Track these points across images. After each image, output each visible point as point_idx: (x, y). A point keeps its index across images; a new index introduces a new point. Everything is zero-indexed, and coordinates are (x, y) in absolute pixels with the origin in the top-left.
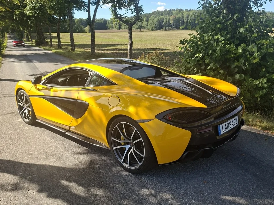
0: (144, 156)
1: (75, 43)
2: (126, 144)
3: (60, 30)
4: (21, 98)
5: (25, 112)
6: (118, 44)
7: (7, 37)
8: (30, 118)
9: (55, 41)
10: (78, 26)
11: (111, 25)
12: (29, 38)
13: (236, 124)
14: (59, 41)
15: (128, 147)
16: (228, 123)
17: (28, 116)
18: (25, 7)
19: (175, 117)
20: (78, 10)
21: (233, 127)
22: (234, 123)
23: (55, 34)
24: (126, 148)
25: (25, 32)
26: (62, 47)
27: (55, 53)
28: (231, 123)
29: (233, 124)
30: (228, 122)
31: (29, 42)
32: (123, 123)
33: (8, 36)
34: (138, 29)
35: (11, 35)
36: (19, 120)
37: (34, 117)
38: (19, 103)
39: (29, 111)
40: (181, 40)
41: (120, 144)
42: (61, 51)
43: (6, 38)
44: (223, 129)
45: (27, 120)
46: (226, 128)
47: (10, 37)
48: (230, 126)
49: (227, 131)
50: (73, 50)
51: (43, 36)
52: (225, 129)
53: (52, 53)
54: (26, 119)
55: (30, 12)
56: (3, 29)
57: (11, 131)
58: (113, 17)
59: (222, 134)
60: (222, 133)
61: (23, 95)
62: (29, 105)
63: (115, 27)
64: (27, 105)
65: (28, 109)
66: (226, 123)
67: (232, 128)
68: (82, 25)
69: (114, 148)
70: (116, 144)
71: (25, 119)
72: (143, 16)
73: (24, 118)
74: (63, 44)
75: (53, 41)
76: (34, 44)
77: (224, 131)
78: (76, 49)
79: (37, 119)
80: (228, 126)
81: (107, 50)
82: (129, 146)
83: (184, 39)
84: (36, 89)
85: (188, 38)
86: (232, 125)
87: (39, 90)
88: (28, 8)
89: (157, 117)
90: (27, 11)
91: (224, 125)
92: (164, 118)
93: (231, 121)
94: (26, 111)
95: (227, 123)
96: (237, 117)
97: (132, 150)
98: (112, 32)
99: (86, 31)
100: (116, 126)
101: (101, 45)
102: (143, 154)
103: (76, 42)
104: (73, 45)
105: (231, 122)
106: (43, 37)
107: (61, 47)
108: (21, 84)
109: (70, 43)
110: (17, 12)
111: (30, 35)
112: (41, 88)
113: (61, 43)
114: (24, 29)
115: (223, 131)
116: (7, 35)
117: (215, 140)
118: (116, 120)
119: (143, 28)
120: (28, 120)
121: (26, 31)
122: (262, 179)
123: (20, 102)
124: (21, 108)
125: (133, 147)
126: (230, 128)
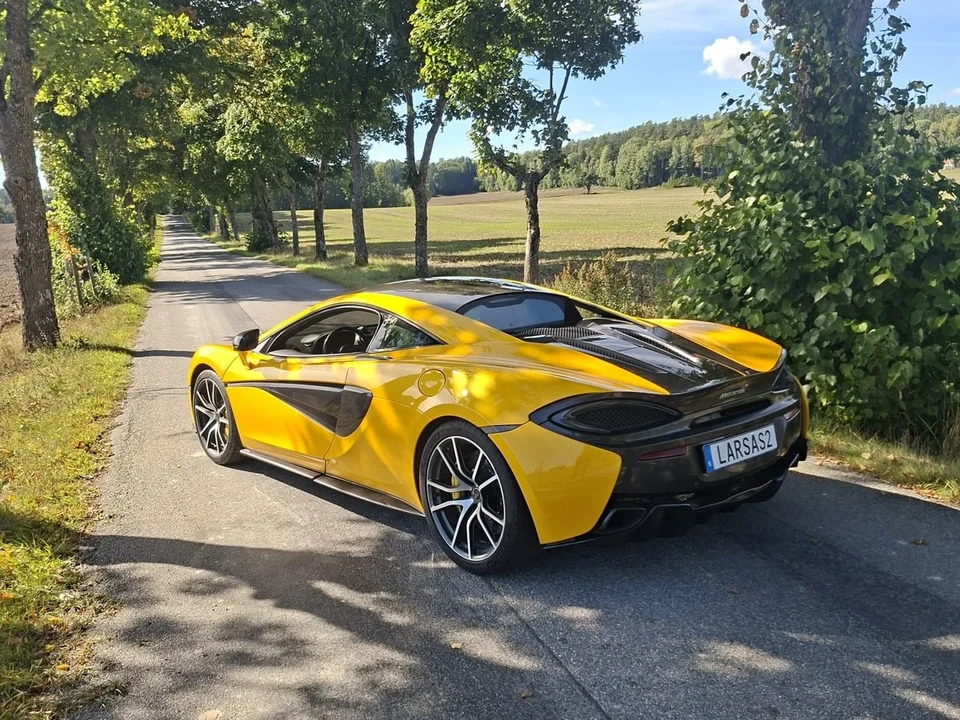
0: (503, 523)
1: (367, 241)
2: (465, 495)
3: (322, 202)
4: (203, 392)
5: (214, 431)
6: (508, 239)
7: (162, 229)
8: (225, 446)
9: (307, 237)
10: (383, 186)
11: (491, 177)
12: (230, 228)
13: (769, 446)
14: (320, 237)
15: (467, 503)
16: (738, 441)
17: (220, 442)
18: (221, 133)
19: (580, 417)
20: (377, 139)
21: (757, 453)
22: (760, 444)
23: (308, 215)
24: (462, 507)
25: (215, 211)
26: (328, 256)
27: (307, 271)
28: (749, 443)
29: (756, 447)
30: (740, 438)
31: (228, 243)
32: (453, 438)
33: (165, 224)
34: (580, 186)
35: (174, 222)
36: (194, 455)
37: (236, 442)
38: (197, 407)
39: (223, 426)
40: (672, 222)
41: (449, 497)
42: (322, 266)
43: (158, 232)
44: (722, 455)
45: (216, 454)
46: (732, 455)
47: (171, 228)
48: (743, 449)
49: (732, 461)
50: (362, 261)
51: (271, 221)
52: (729, 455)
53: (297, 274)
54: (215, 449)
55: (233, 151)
56: (149, 204)
57: (175, 481)
58: (479, 158)
59: (716, 468)
60: (717, 466)
61: (210, 384)
62: (224, 410)
63: (505, 183)
64: (219, 410)
65: (222, 420)
66: (731, 441)
67: (751, 455)
68: (396, 181)
69: (433, 508)
70: (439, 499)
71: (211, 451)
72: (598, 143)
73: (210, 446)
74: (331, 244)
75: (303, 237)
76: (244, 248)
77: (726, 461)
78: (370, 260)
79: (244, 448)
80: (738, 450)
81: (470, 258)
82: (471, 501)
83: (681, 219)
84: (244, 364)
85: (695, 214)
86: (754, 447)
87: (251, 366)
88: (228, 137)
89: (532, 417)
90: (226, 148)
91: (723, 445)
92: (549, 419)
93: (749, 435)
94: (216, 427)
95: (735, 442)
96: (771, 428)
97: (476, 512)
98: (494, 201)
99: (407, 200)
100: (438, 447)
101: (452, 242)
102: (501, 519)
103: (371, 237)
104: (362, 247)
105: (750, 439)
106: (270, 225)
107: (325, 256)
108: (204, 354)
109: (352, 242)
110: (195, 151)
111: (232, 220)
112: (255, 361)
113: (327, 243)
114: (215, 203)
115: (722, 463)
116: (162, 221)
117: (696, 484)
118: (436, 431)
119: (598, 181)
120: (221, 451)
121: (219, 208)
122: (833, 596)
123: (201, 404)
124: (201, 419)
125: (479, 504)
126: (745, 457)
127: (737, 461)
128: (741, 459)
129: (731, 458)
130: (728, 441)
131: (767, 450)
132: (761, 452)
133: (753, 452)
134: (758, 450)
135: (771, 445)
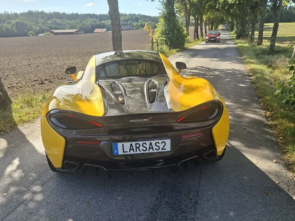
13: (162, 149)
16: (138, 144)
22: (154, 147)
28: (147, 146)
29: (152, 148)
30: (141, 143)
35: (224, 27)
46: (133, 149)
48: (141, 148)
49: (132, 152)
50: (260, 43)
52: (130, 150)
59: (119, 154)
60: (121, 152)
66: (134, 144)
67: (147, 151)
76: (235, 37)
77: (127, 152)
86: (150, 148)
89: (47, 115)
91: (127, 145)
92: (49, 117)
93: (148, 143)
95: (136, 144)
96: (166, 140)
114: (233, 20)
115: (124, 152)
126: (142, 152)
127: (135, 152)
128: (138, 152)
130: (131, 143)
131: (160, 150)
132: (155, 151)
133: (149, 150)
134: (153, 150)
135: (165, 149)
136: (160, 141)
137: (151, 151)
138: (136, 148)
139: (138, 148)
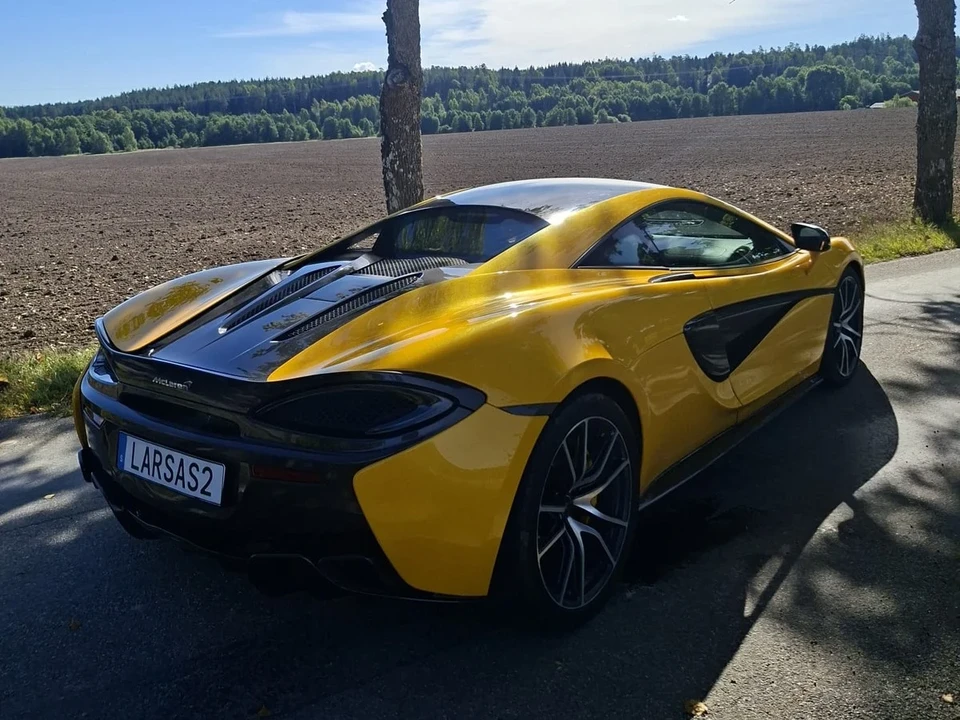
13: (203, 492)
22: (188, 479)
29: (182, 478)
30: (165, 452)
44: (136, 458)
46: (148, 466)
48: (163, 469)
52: (144, 465)
59: (126, 467)
66: (153, 447)
67: (172, 486)
77: (137, 468)
86: (178, 477)
93: (177, 456)
95: (156, 452)
105: (177, 462)
126: (163, 482)
127: (149, 478)
128: (156, 479)
129: (146, 469)
130: (148, 445)
131: (197, 494)
132: (187, 491)
133: (176, 483)
134: (184, 486)
135: (209, 494)
136: (202, 464)
137: (179, 487)
138: (155, 464)
139: (158, 465)
